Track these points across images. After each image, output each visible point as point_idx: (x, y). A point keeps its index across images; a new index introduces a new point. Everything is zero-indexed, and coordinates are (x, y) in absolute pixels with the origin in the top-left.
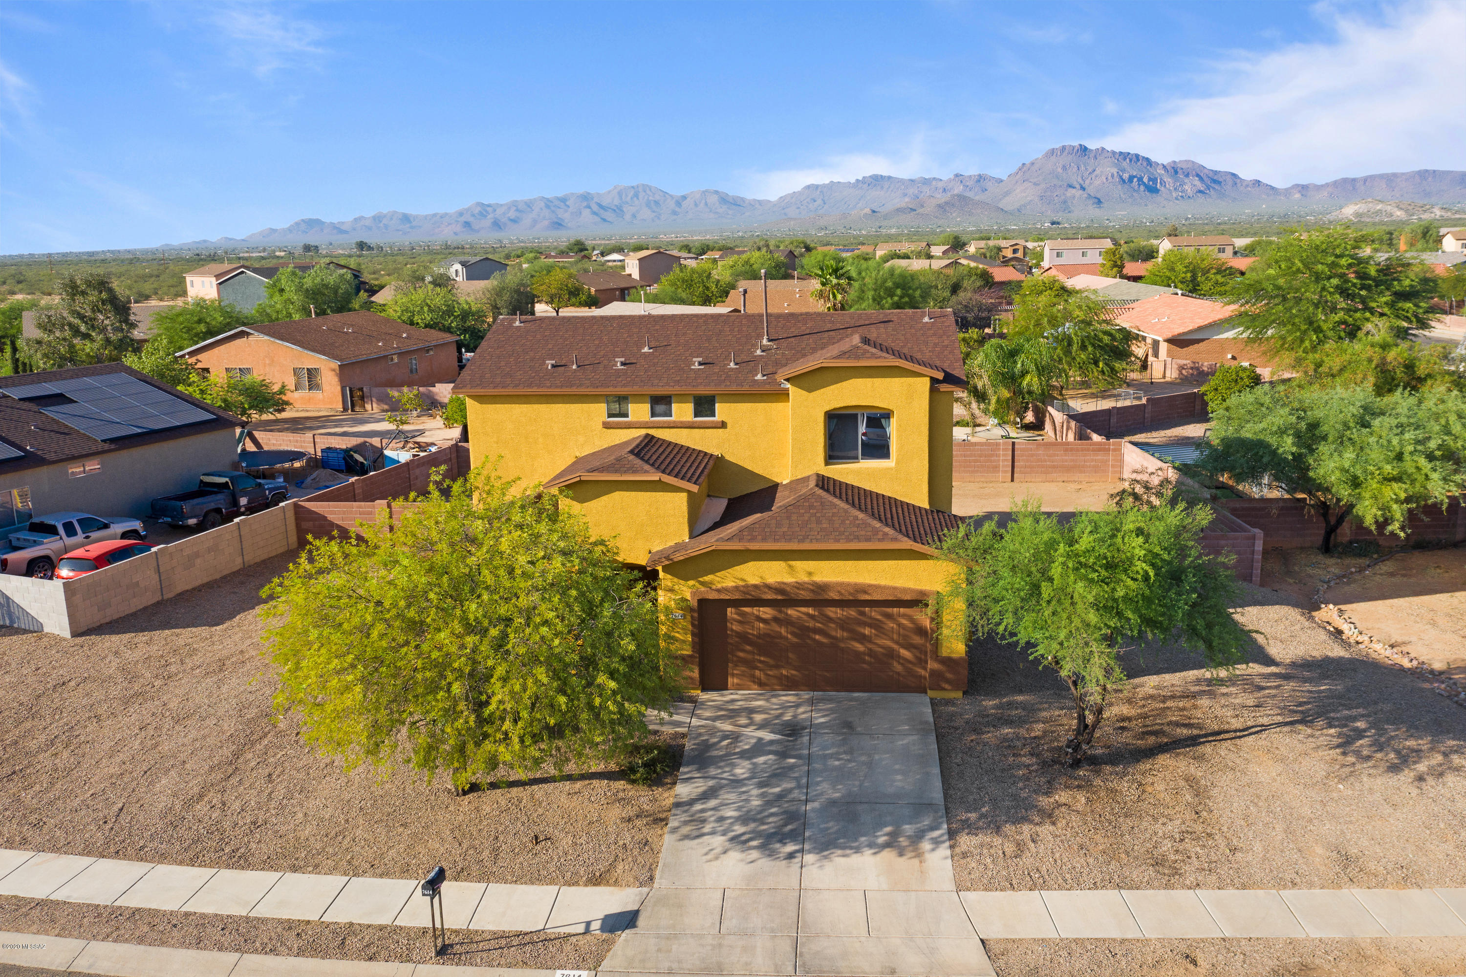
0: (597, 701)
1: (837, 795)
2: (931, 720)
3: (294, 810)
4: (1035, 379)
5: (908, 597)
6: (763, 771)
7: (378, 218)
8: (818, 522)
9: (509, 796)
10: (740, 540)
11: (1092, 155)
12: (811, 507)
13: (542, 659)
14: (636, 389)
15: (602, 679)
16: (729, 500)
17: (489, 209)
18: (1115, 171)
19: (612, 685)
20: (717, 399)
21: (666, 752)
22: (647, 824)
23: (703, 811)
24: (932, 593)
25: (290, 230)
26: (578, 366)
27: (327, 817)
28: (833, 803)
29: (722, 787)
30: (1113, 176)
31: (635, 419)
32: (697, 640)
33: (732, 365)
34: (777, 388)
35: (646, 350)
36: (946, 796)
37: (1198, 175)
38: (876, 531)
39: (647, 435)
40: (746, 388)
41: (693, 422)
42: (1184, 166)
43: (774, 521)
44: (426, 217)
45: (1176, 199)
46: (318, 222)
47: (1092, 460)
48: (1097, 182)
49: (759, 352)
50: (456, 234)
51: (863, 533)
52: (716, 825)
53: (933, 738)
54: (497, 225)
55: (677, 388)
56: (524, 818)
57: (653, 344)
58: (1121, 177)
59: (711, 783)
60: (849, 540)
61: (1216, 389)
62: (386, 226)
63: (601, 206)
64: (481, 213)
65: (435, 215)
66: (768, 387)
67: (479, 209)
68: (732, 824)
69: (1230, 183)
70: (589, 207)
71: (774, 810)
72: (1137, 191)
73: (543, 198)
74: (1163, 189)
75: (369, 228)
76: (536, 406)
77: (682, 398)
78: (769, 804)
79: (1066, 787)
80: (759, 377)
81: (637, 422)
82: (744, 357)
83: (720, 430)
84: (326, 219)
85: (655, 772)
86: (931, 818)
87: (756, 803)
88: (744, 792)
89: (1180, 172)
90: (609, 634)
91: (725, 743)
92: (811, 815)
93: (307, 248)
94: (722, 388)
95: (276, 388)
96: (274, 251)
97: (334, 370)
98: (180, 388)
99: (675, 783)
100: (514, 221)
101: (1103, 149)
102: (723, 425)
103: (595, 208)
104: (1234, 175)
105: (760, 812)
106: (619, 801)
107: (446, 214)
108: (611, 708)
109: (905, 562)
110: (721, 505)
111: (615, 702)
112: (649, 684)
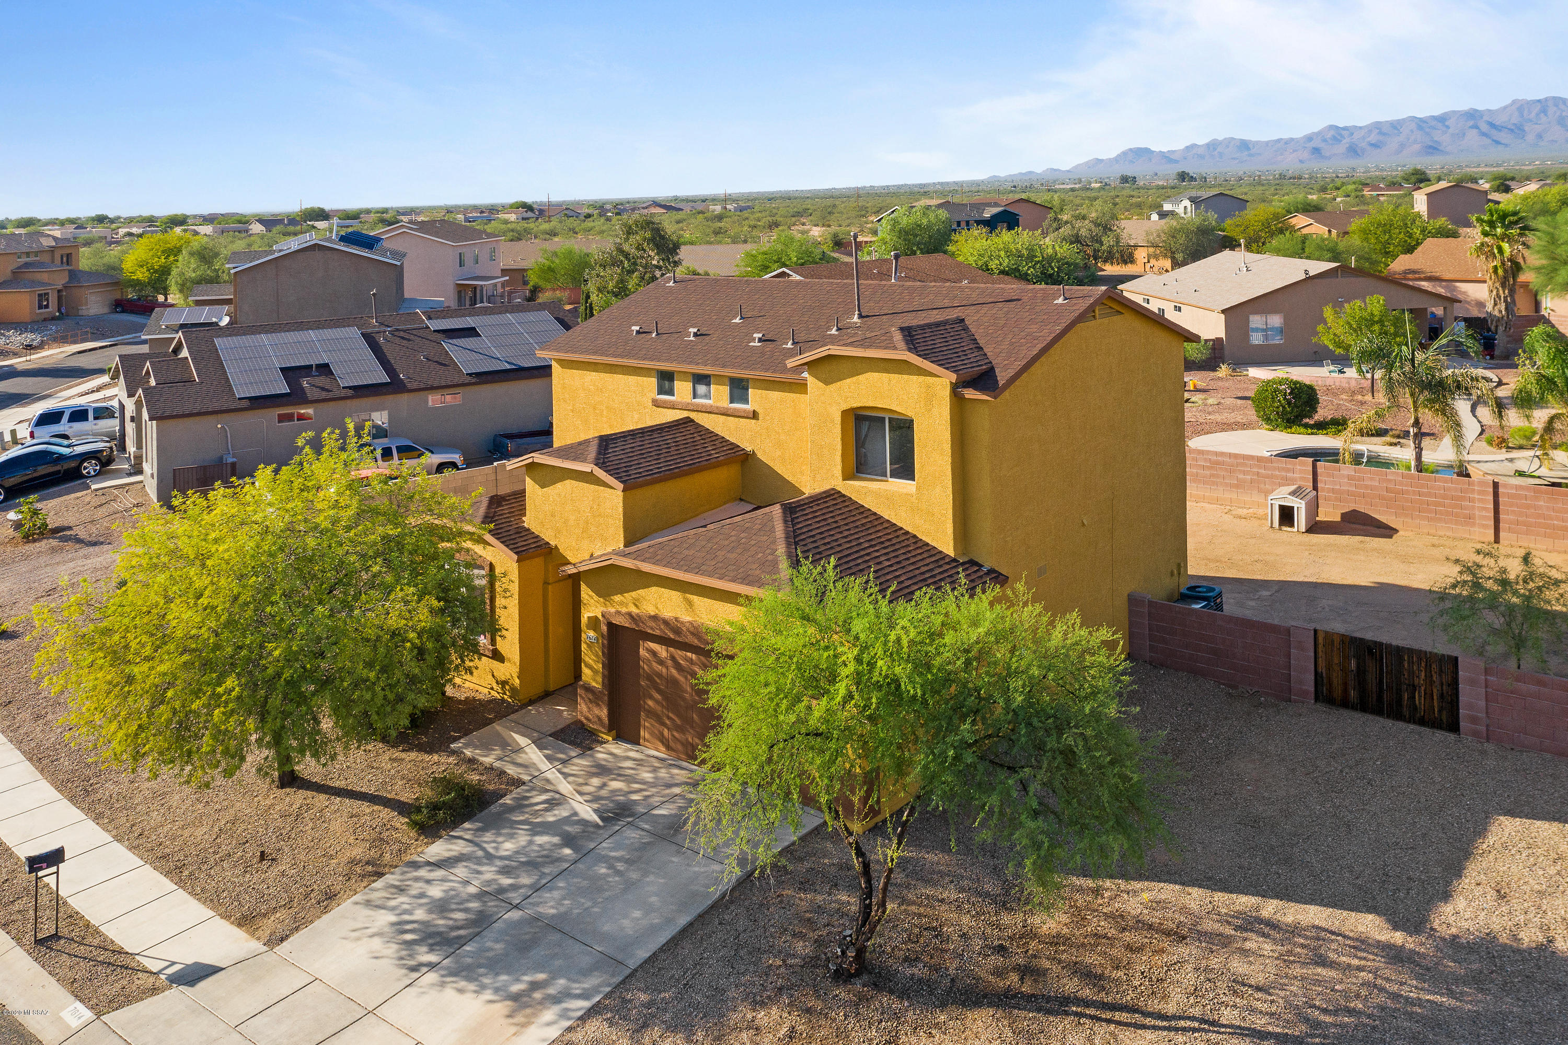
6: (527, 854)
7: (1213, 146)
8: (732, 550)
14: (682, 366)
17: (1344, 133)
20: (751, 382)
25: (1117, 159)
31: (679, 399)
32: (606, 672)
35: (737, 320)
39: (688, 418)
41: (728, 408)
43: (692, 541)
44: (1267, 143)
46: (1147, 151)
49: (833, 331)
50: (1301, 161)
54: (1353, 151)
55: (716, 367)
62: (1221, 155)
63: (1492, 125)
64: (1334, 138)
65: (1279, 140)
67: (1332, 133)
70: (1476, 127)
73: (1413, 119)
75: (1201, 157)
77: (720, 379)
81: (680, 402)
83: (753, 421)
84: (1155, 148)
87: (470, 889)
91: (537, 807)
92: (497, 926)
93: (1125, 179)
94: (755, 371)
96: (1090, 183)
99: (440, 838)
100: (1375, 146)
102: (755, 415)
103: (1484, 127)
107: (1292, 139)
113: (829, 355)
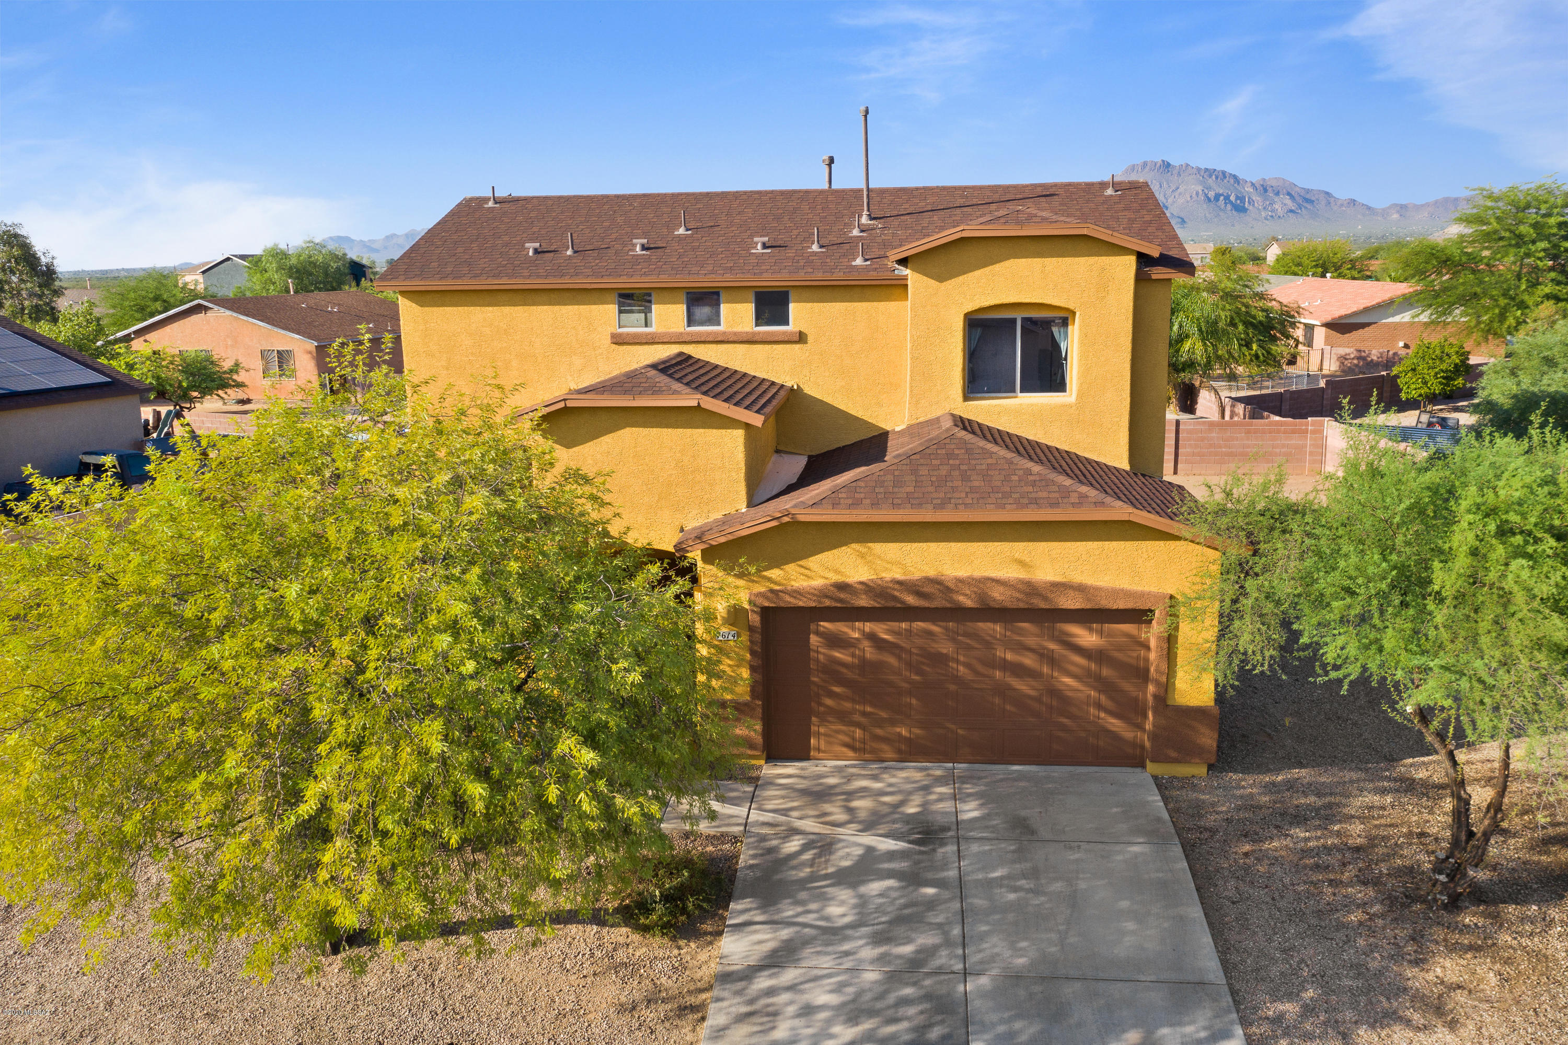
0: (553, 793)
1: (1021, 961)
2: (1166, 816)
3: (25, 979)
4: (1199, 346)
5: (1121, 605)
6: (879, 909)
8: (965, 478)
9: (416, 955)
10: (835, 505)
11: (1175, 172)
12: (950, 456)
13: (439, 702)
14: (665, 280)
15: (567, 744)
16: (810, 457)
18: (1199, 188)
19: (588, 757)
20: (792, 296)
21: (704, 873)
22: (667, 1018)
23: (771, 992)
24: (1159, 597)
26: (575, 252)
27: (77, 994)
28: (1015, 978)
29: (807, 942)
30: (1197, 194)
31: (662, 330)
32: (758, 677)
33: (815, 248)
34: (888, 275)
35: (682, 231)
36: (1226, 965)
37: (1289, 194)
38: (1065, 493)
39: (681, 354)
40: (838, 275)
41: (754, 334)
42: (1274, 184)
43: (890, 477)
45: (1266, 219)
47: (1283, 446)
48: (1181, 201)
49: (856, 232)
51: (1045, 494)
52: (797, 1022)
53: (1177, 850)
55: (728, 276)
56: (437, 1004)
57: (692, 225)
58: (1206, 195)
59: (785, 933)
60: (1021, 506)
61: (1414, 370)
66: (873, 275)
68: (829, 1022)
69: (1323, 202)
71: (908, 991)
72: (1224, 210)
74: (1251, 208)
76: (507, 310)
77: (736, 292)
78: (894, 978)
79: (1451, 951)
80: (859, 261)
81: (665, 334)
82: (833, 238)
83: (797, 346)
85: (684, 911)
86: (1209, 1013)
87: (871, 976)
88: (847, 954)
89: (1270, 190)
90: (589, 654)
91: (807, 856)
92: (976, 1004)
94: (801, 276)
95: (227, 365)
97: (310, 353)
98: (103, 360)
99: (720, 933)
101: (1187, 165)
102: (801, 338)
104: (1327, 193)
105: (881, 996)
106: (616, 968)
108: (586, 807)
109: (1114, 544)
110: (798, 464)
111: (596, 795)
112: (668, 755)
113: (962, 239)
